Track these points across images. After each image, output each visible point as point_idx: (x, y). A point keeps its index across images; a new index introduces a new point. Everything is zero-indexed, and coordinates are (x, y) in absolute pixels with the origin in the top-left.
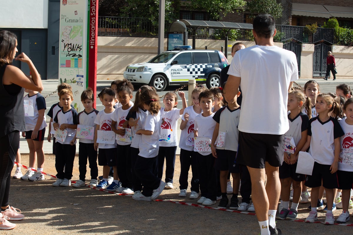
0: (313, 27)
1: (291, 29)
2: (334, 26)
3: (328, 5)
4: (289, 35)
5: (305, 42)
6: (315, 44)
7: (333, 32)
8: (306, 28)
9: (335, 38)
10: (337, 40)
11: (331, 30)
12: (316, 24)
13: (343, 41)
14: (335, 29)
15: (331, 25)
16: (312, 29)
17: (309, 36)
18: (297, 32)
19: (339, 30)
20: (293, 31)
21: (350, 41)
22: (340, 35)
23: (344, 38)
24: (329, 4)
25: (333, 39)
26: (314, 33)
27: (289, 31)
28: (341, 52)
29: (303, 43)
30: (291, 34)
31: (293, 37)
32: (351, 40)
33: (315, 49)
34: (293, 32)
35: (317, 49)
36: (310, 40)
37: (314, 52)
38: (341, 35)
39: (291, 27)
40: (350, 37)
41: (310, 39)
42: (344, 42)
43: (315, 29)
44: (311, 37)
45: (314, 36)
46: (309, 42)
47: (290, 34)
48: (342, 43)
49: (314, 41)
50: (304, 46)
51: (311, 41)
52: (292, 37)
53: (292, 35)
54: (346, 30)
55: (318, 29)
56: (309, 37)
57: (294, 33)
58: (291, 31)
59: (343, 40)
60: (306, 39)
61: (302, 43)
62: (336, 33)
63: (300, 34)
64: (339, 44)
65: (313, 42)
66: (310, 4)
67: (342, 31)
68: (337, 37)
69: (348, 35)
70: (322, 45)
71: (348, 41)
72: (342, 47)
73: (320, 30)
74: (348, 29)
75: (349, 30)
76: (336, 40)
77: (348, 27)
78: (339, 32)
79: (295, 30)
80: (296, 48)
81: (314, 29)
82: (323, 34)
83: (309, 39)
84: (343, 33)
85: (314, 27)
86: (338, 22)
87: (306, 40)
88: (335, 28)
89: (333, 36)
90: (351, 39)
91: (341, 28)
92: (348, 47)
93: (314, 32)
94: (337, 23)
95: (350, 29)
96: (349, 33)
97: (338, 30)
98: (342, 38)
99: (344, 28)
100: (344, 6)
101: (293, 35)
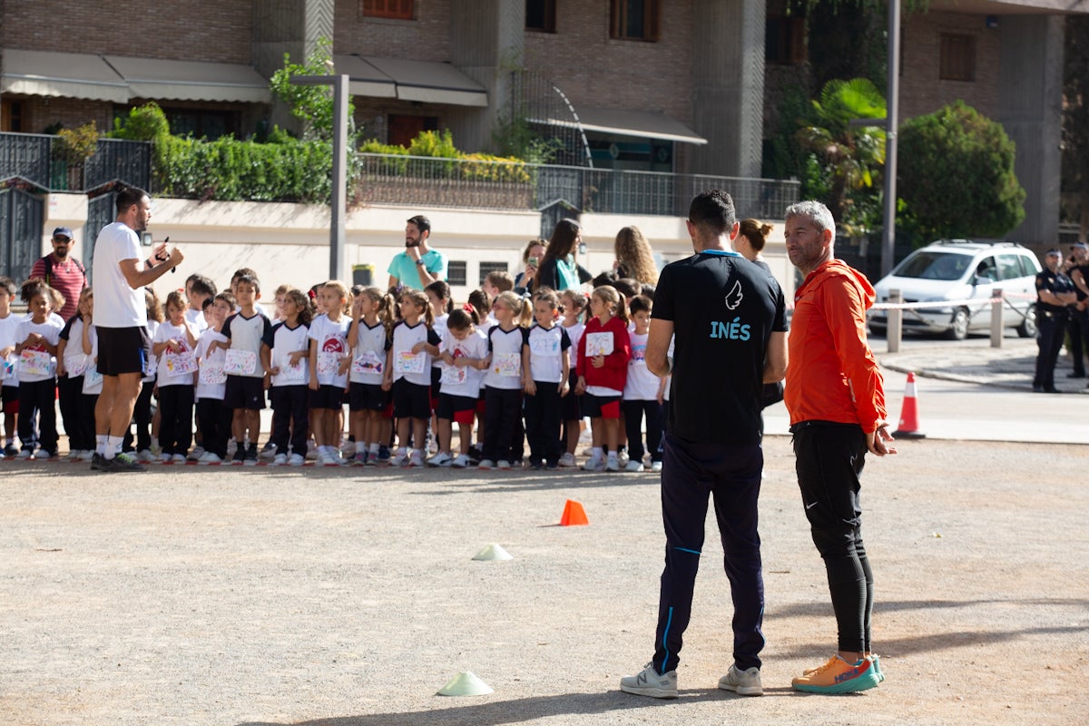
0: (84, 138)
1: (13, 144)
2: (154, 132)
3: (119, 55)
4: (6, 165)
5: (59, 188)
6: (91, 195)
7: (151, 152)
8: (60, 140)
9: (156, 173)
10: (163, 181)
11: (143, 144)
12: (93, 127)
13: (182, 182)
14: (154, 144)
15: (145, 129)
16: (80, 145)
17: (71, 167)
18: (32, 156)
19: (169, 146)
20: (18, 151)
21: (206, 183)
22: (172, 163)
23: (186, 175)
24: (121, 53)
25: (149, 176)
26: (87, 158)
27: (7, 151)
28: (176, 221)
29: (50, 190)
30: (12, 160)
31: (18, 172)
32: (209, 178)
33: (90, 212)
34: (18, 155)
35: (97, 211)
36: (73, 183)
37: (88, 223)
38: (175, 164)
39: (12, 139)
40: (205, 170)
41: (74, 180)
42: (186, 188)
43: (91, 142)
44: (76, 172)
45: (86, 167)
46: (71, 189)
47: (9, 161)
48: (179, 192)
49: (88, 184)
50: (55, 204)
51: (75, 186)
52: (15, 170)
53: (14, 166)
54: (193, 146)
55: (100, 142)
56: (70, 171)
57: (21, 157)
58: (13, 151)
59: (181, 180)
60: (61, 178)
61: (47, 193)
62: (157, 157)
63: (42, 163)
64: (169, 192)
65: (81, 189)
66: (57, 51)
67: (178, 149)
68: (163, 171)
69: (199, 164)
70: (111, 197)
71: (199, 184)
72: (182, 203)
73: (108, 146)
74: (199, 142)
75: (203, 145)
76: (160, 181)
77: (197, 136)
78: (168, 156)
79: (25, 147)
80: (26, 210)
81: (86, 143)
82: (116, 160)
83: (70, 178)
84: (182, 157)
85: (88, 139)
86: (167, 118)
87: (62, 183)
88: (156, 140)
89: (149, 168)
90: (208, 175)
91: (176, 140)
92: (200, 204)
93: (87, 154)
94: (164, 123)
95: (203, 142)
96: (200, 155)
97: (165, 148)
98: (179, 172)
99: (184, 138)
100: (176, 59)
101: (18, 165)
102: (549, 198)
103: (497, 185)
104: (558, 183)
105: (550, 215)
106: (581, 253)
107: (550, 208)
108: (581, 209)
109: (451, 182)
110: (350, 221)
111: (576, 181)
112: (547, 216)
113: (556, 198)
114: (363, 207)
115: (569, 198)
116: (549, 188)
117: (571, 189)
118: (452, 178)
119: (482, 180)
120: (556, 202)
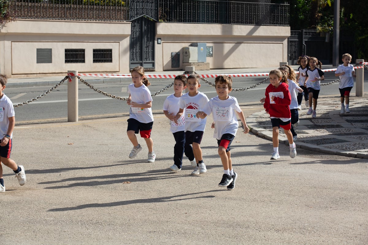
102: (137, 14)
103: (103, 7)
104: (142, 6)
105: (138, 23)
106: (158, 43)
107: (138, 20)
108: (158, 20)
109: (72, 6)
110: (4, 27)
111: (153, 4)
112: (136, 24)
113: (141, 14)
114: (12, 20)
115: (150, 14)
116: (137, 8)
117: (152, 9)
118: (73, 4)
119: (93, 5)
120: (141, 16)
